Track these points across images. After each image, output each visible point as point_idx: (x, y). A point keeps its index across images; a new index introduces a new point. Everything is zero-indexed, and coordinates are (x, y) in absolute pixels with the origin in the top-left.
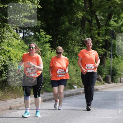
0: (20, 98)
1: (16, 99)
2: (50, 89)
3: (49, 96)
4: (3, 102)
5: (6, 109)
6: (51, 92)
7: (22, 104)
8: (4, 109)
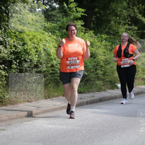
0: (38, 101)
1: (31, 102)
2: (82, 89)
3: (81, 99)
4: (12, 106)
5: (16, 116)
6: (82, 93)
7: (40, 110)
8: (13, 117)
